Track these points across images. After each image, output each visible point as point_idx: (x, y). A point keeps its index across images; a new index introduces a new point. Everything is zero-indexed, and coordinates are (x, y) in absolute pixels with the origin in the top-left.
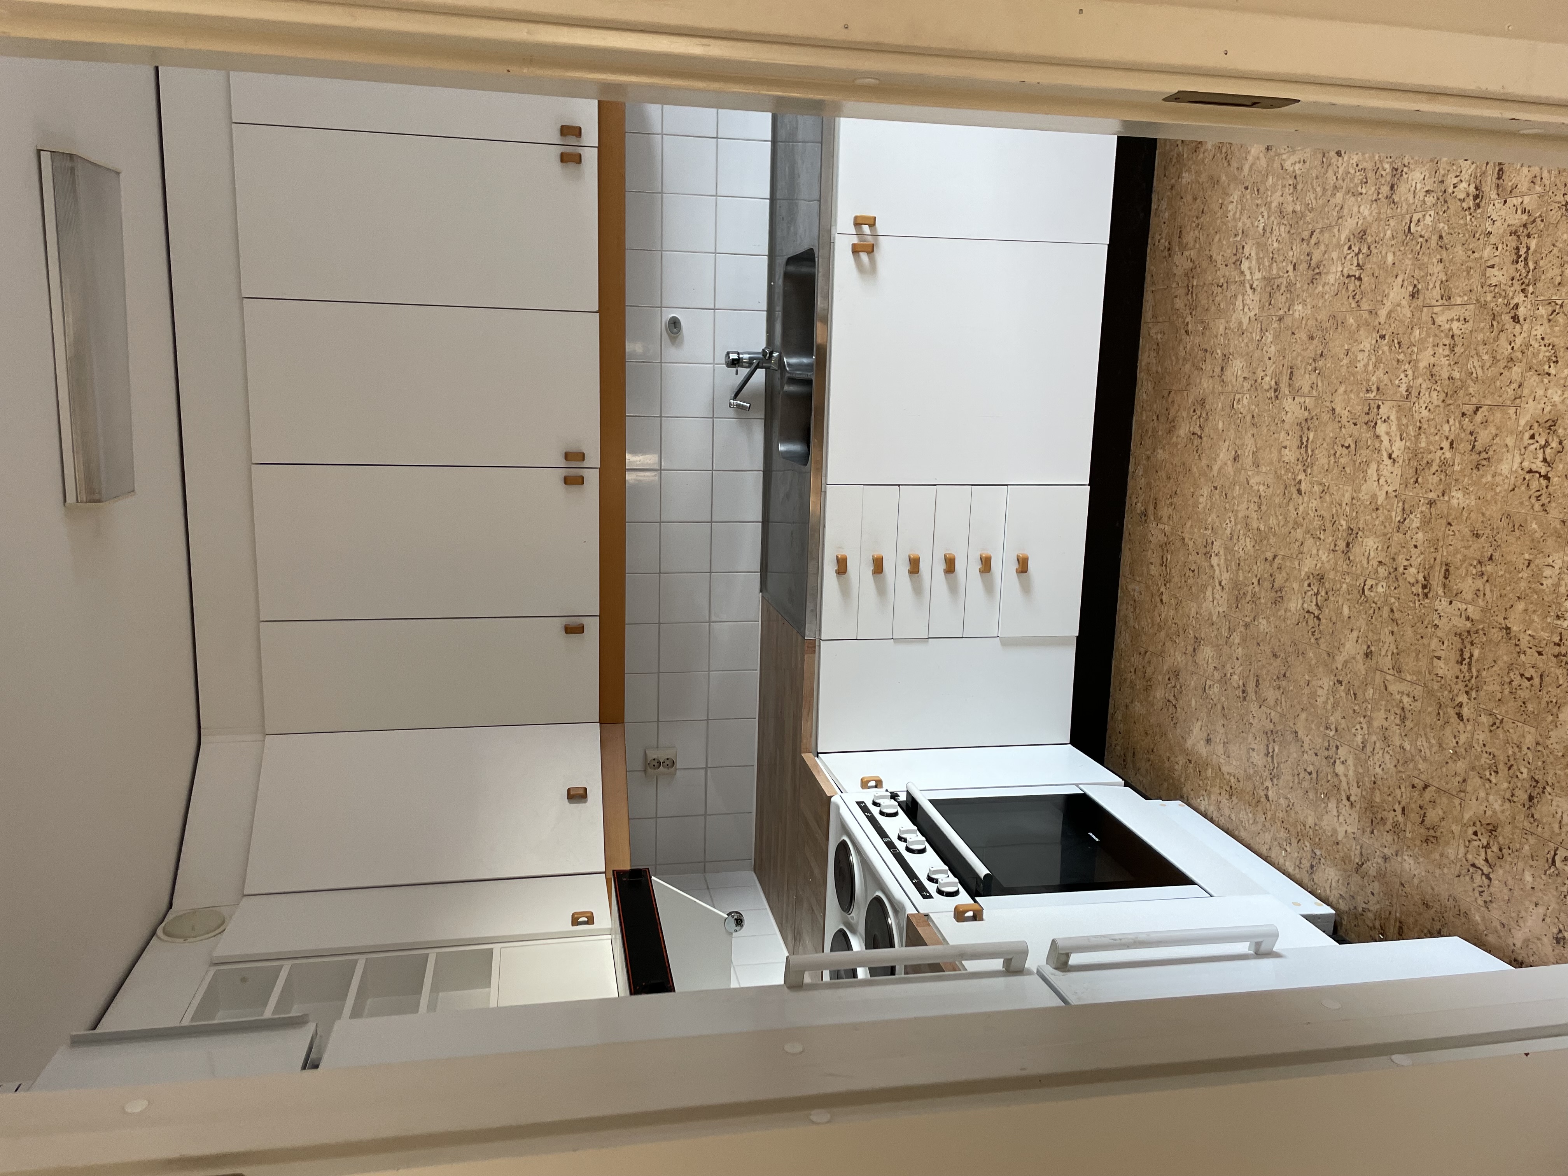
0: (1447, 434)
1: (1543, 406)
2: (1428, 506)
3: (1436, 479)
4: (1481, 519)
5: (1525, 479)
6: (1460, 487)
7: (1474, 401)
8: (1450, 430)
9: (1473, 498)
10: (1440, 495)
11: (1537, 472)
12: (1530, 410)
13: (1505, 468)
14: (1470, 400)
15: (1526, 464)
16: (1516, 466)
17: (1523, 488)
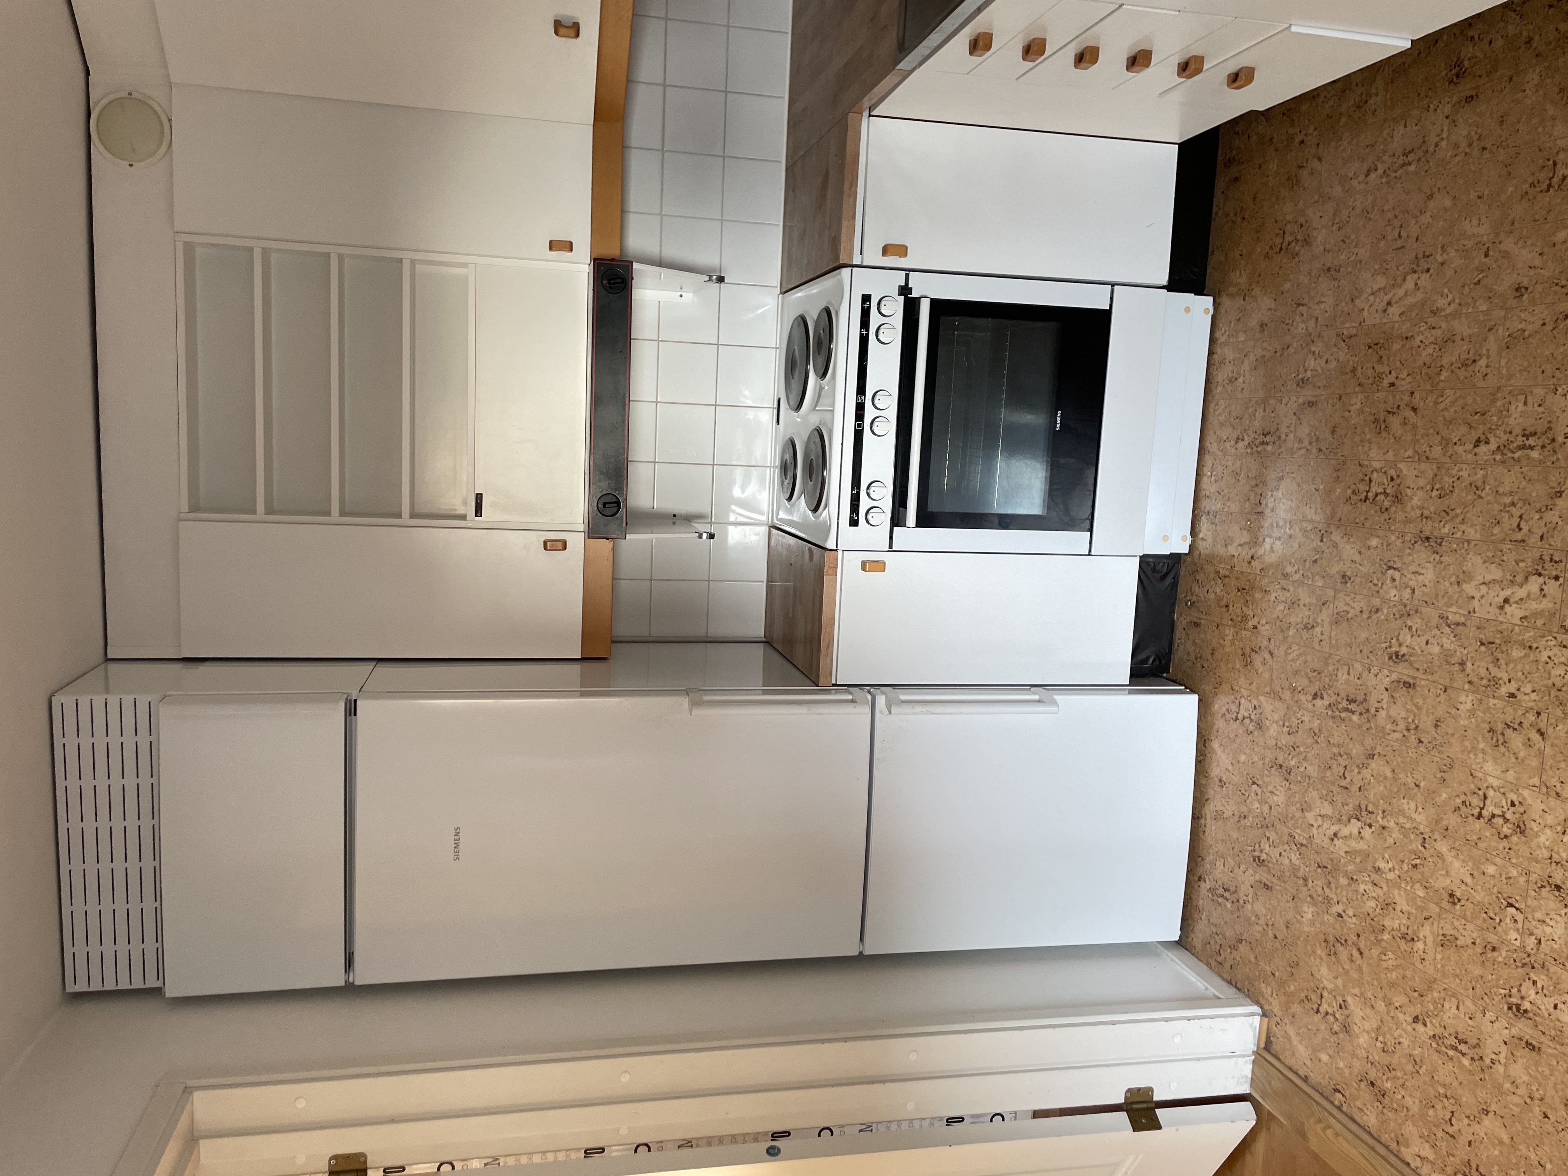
0: (1522, 689)
1: (1538, 822)
2: (1460, 661)
3: (1483, 672)
4: (1450, 731)
5: (1479, 789)
6: (1475, 707)
7: (1550, 730)
8: (1525, 694)
9: (1466, 722)
10: (1470, 678)
11: (1484, 805)
12: (1535, 803)
13: (1489, 767)
14: (1551, 725)
15: (1491, 793)
16: (1491, 780)
17: (1472, 787)
